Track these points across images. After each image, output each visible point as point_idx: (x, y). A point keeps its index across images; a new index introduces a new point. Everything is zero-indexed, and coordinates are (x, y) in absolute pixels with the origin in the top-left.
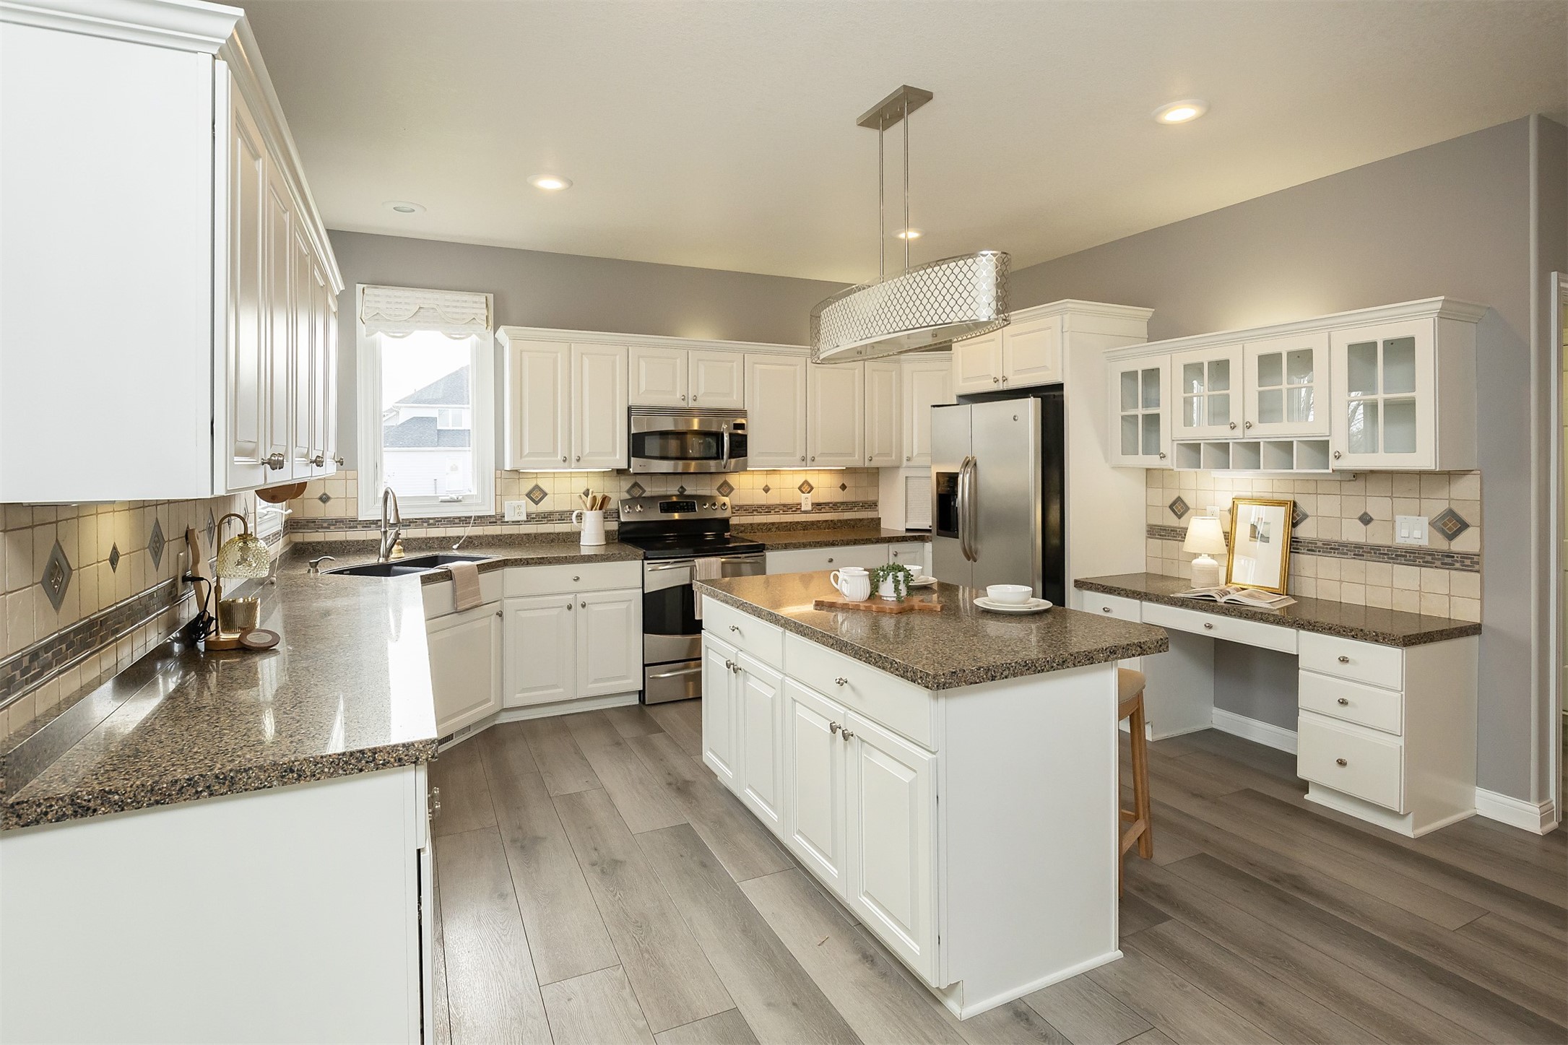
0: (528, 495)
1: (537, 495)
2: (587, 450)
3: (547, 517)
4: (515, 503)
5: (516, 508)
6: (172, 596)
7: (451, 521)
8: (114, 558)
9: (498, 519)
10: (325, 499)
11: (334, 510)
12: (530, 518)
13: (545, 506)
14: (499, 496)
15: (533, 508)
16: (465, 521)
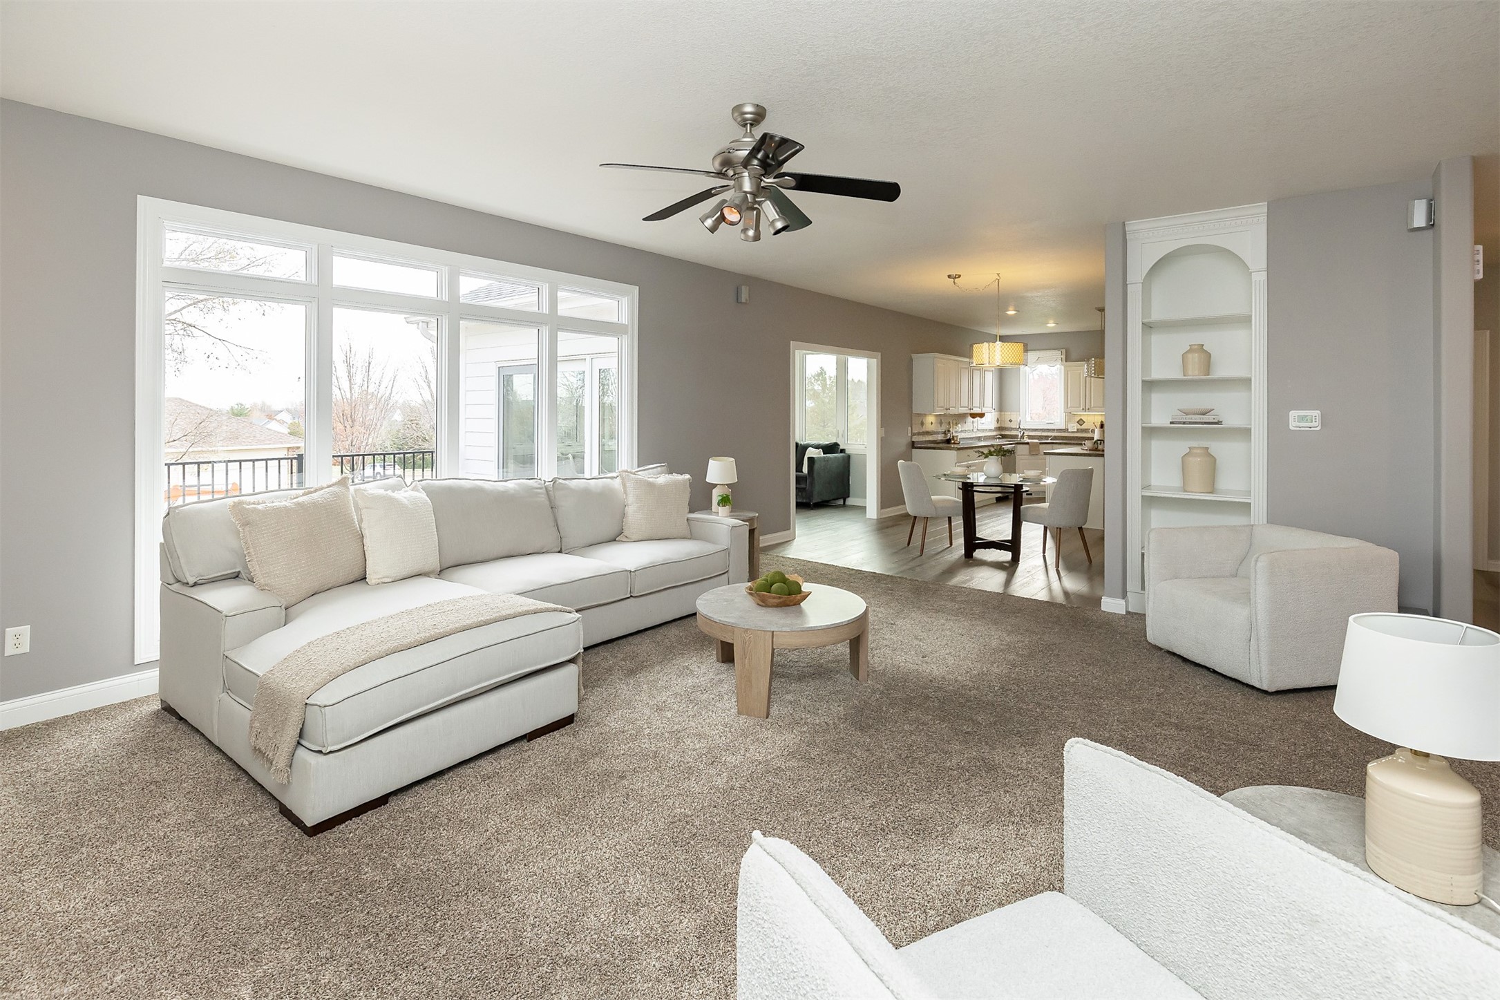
0: (1078, 422)
1: (1081, 422)
2: (1092, 406)
3: (1086, 431)
4: (1073, 425)
5: (1073, 427)
6: (944, 433)
7: (1049, 430)
8: (932, 423)
9: (1066, 430)
10: (1011, 421)
11: (1013, 425)
12: (1078, 431)
13: (1084, 427)
14: (1066, 422)
15: (1079, 427)
16: (1053, 430)
